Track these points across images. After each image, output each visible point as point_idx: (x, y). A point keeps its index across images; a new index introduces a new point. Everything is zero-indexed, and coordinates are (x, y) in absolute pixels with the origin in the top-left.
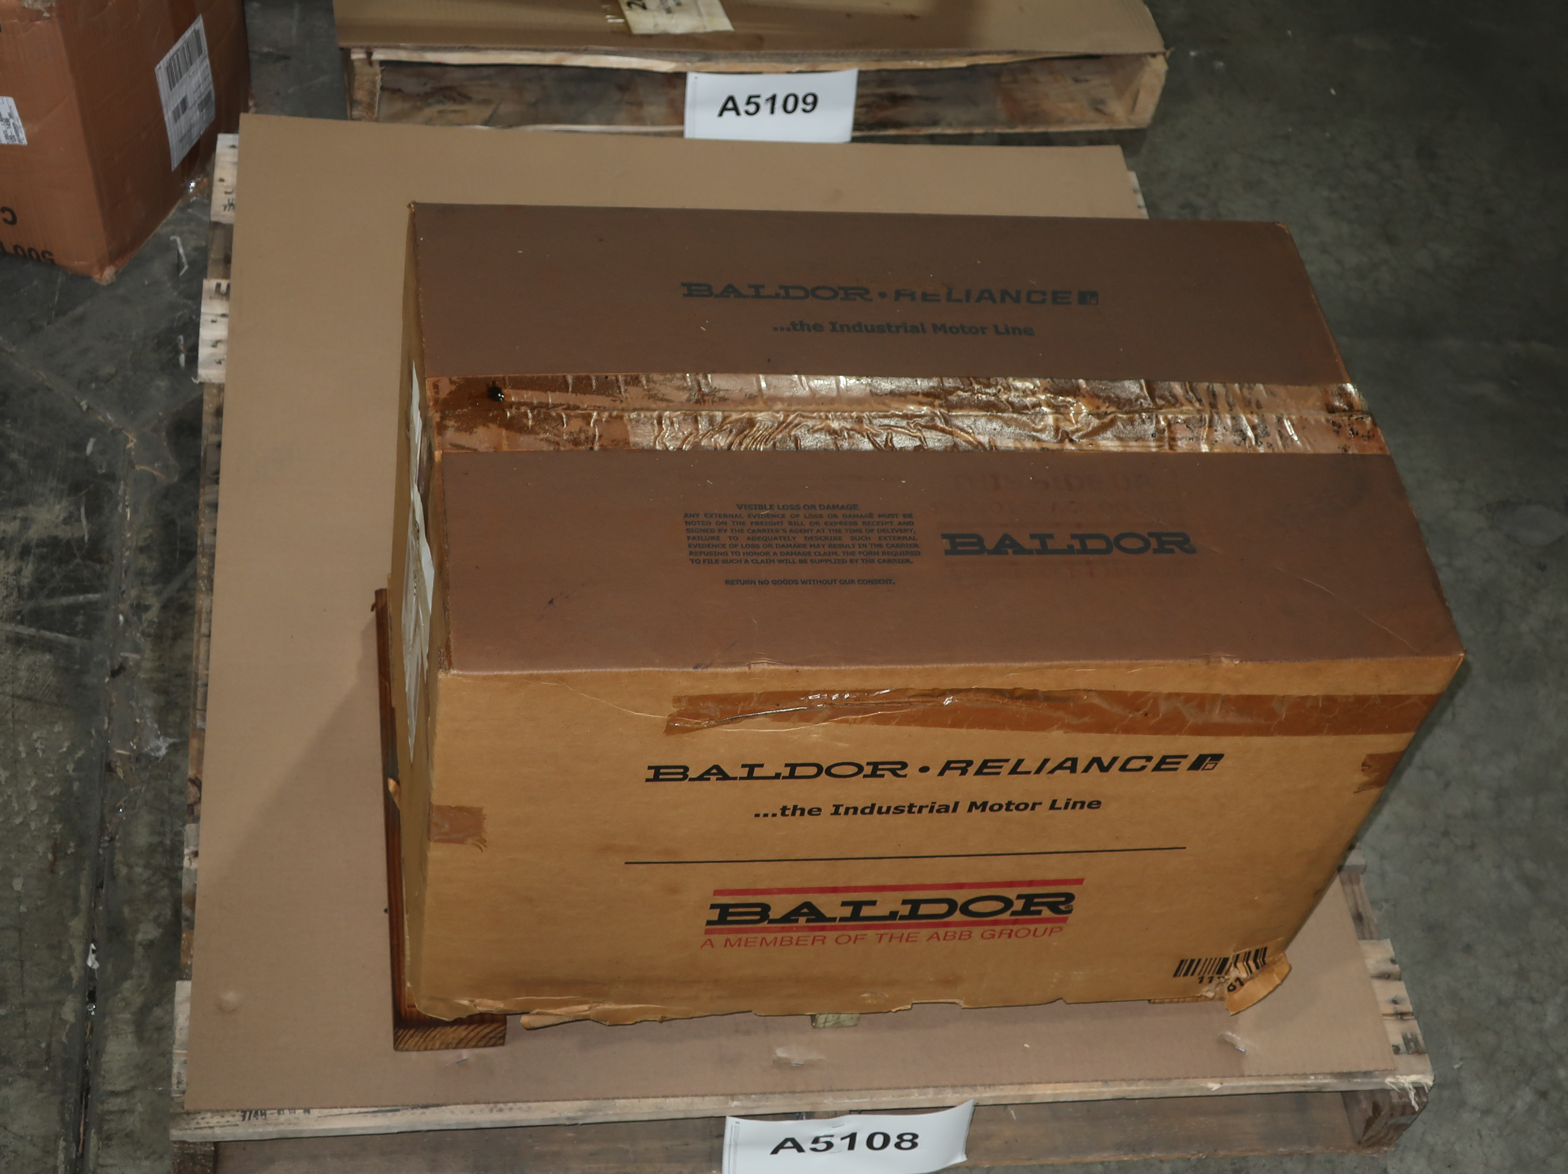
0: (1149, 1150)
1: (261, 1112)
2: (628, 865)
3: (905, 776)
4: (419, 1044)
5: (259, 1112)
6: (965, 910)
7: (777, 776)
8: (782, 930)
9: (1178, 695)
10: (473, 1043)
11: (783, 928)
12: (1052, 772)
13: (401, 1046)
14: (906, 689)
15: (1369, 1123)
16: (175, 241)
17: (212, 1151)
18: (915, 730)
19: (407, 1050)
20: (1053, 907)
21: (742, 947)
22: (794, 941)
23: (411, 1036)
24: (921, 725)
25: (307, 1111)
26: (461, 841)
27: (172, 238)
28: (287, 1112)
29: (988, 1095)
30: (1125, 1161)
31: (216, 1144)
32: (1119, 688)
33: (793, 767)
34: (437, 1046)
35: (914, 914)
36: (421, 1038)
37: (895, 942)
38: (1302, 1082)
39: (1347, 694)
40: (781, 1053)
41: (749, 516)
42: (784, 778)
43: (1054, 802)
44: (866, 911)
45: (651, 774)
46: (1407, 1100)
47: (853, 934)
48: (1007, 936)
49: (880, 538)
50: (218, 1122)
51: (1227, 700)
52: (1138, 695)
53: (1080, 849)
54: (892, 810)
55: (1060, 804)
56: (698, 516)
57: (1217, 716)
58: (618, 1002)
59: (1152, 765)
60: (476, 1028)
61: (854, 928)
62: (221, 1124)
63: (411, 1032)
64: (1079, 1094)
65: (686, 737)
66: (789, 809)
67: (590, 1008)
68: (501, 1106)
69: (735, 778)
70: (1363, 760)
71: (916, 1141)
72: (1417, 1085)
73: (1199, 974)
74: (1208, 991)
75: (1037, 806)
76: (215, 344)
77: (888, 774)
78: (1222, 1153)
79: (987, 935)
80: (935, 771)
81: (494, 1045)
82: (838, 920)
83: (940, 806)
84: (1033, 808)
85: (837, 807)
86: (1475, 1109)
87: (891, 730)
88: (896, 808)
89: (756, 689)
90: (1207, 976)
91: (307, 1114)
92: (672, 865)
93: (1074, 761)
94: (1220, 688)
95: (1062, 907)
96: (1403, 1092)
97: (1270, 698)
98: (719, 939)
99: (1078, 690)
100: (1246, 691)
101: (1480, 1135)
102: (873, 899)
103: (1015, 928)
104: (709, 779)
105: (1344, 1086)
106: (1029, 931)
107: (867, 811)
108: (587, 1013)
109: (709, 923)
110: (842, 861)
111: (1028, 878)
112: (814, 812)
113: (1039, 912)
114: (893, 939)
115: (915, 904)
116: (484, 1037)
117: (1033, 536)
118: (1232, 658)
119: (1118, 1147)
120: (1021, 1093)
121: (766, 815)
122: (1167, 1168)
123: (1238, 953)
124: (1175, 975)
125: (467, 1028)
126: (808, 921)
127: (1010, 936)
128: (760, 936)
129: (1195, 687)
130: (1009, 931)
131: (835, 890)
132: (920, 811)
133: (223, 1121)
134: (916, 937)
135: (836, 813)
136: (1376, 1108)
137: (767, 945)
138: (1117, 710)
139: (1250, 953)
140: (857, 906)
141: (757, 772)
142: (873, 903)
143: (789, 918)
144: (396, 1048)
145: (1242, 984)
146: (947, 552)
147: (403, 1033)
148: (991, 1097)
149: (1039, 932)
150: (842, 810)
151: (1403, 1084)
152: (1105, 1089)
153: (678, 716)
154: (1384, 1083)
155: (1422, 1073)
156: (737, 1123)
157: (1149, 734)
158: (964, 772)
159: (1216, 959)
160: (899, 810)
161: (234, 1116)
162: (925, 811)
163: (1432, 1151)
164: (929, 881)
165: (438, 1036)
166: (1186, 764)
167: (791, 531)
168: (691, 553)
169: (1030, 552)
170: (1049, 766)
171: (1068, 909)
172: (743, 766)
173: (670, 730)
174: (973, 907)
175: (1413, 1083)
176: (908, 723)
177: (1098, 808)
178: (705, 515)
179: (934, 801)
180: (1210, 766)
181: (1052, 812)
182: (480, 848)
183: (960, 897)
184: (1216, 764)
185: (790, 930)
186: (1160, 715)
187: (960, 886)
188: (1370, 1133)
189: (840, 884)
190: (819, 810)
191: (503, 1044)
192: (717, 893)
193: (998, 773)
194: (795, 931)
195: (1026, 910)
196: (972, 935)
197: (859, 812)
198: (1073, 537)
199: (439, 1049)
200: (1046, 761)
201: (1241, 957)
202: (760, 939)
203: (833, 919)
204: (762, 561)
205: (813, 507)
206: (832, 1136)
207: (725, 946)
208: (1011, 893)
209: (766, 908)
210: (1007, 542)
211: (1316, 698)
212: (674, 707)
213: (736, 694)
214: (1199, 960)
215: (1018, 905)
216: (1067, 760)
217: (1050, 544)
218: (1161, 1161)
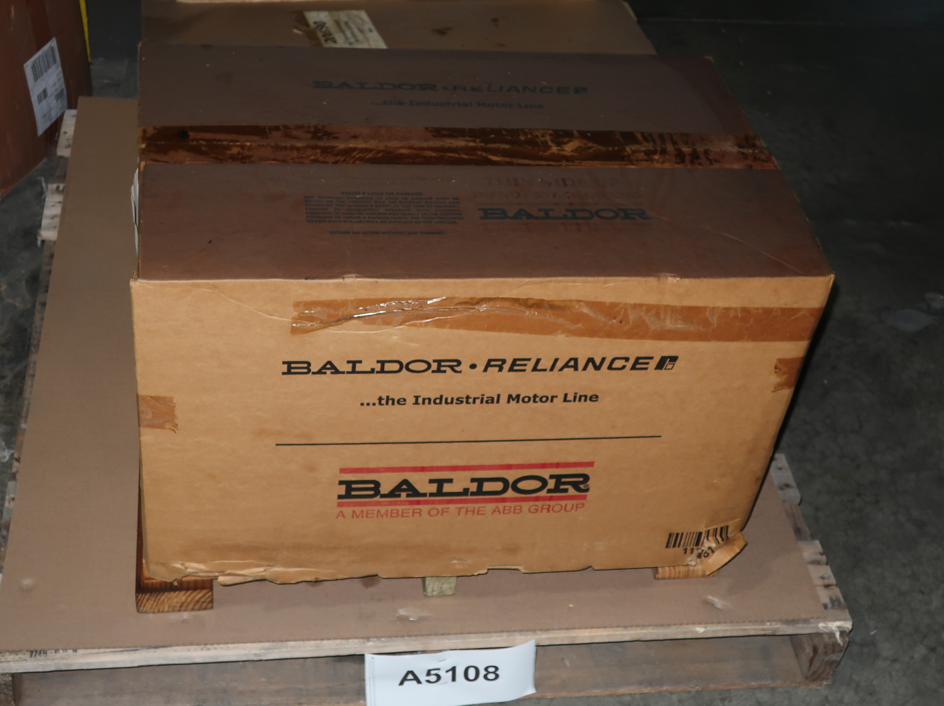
0: (662, 685)
1: (44, 651)
2: (278, 446)
3: (460, 372)
4: (153, 607)
5: (42, 652)
6: (516, 489)
7: (372, 371)
8: (391, 504)
9: (641, 305)
10: (191, 606)
11: (391, 501)
12: (561, 370)
13: (141, 608)
14: (453, 298)
15: (811, 661)
16: (41, 180)
17: (10, 680)
18: (463, 332)
19: (146, 612)
20: (576, 486)
21: (365, 518)
22: (400, 513)
23: (148, 600)
24: (466, 329)
25: (75, 651)
26: (162, 427)
27: (39, 178)
28: (61, 651)
29: (546, 638)
30: (646, 693)
31: (13, 675)
32: (599, 300)
33: (382, 363)
34: (166, 609)
35: (480, 491)
36: (154, 601)
37: (470, 514)
38: (761, 627)
39: (757, 306)
40: (402, 612)
41: (348, 198)
42: (378, 372)
43: (566, 395)
44: (447, 488)
45: (285, 368)
46: (834, 640)
47: (440, 507)
48: (546, 510)
49: (436, 210)
50: (13, 658)
51: (673, 310)
52: (614, 305)
53: (588, 437)
54: (455, 401)
55: (570, 397)
56: (314, 197)
57: (669, 324)
58: (284, 566)
59: (629, 364)
60: (192, 593)
61: (440, 502)
62: (15, 660)
63: (147, 596)
64: (608, 636)
65: (307, 337)
66: (384, 399)
67: (265, 571)
68: (209, 646)
69: (343, 373)
70: (774, 364)
71: (498, 672)
72: (842, 630)
73: (684, 546)
74: (691, 561)
75: (555, 399)
76: (53, 217)
77: (448, 369)
78: (712, 686)
79: (532, 509)
80: (481, 367)
81: (205, 609)
82: (428, 495)
83: (487, 398)
84: (552, 401)
85: (417, 398)
86: (886, 659)
87: (445, 332)
88: (457, 399)
89: (350, 296)
90: (689, 548)
91: (75, 653)
92: (309, 446)
93: (576, 360)
94: (669, 300)
95: (582, 486)
96: (832, 635)
97: (704, 309)
98: (347, 511)
99: (571, 301)
100: (687, 303)
101: (890, 675)
102: (450, 477)
103: (552, 503)
104: (325, 373)
105: (790, 630)
106: (561, 506)
107: (438, 401)
108: (264, 573)
109: (340, 497)
110: (426, 444)
111: (555, 461)
112: (401, 402)
113: (566, 490)
114: (468, 512)
115: (480, 481)
116: (198, 601)
117: (540, 210)
118: (674, 277)
119: (640, 683)
120: (567, 635)
121: (368, 404)
122: (675, 698)
123: (709, 529)
124: (667, 546)
125: (185, 594)
126: (408, 496)
127: (549, 511)
128: (376, 508)
129: (651, 299)
130: (547, 507)
131: (423, 469)
132: (474, 402)
133: (17, 657)
134: (484, 511)
135: (416, 403)
136: (815, 650)
137: (382, 516)
138: (602, 318)
139: (717, 529)
140: (440, 483)
141: (359, 367)
142: (450, 481)
143: (394, 493)
144: (138, 611)
145: (713, 552)
146: (482, 218)
147: (141, 597)
148: (547, 638)
149: (569, 507)
150: (420, 400)
151: (831, 627)
152: (625, 632)
153: (298, 319)
154: (818, 628)
155: (845, 620)
156: (373, 658)
157: (625, 338)
158: (501, 369)
159: (693, 533)
160: (460, 401)
161: (24, 654)
162: (478, 401)
163: (858, 685)
164: (487, 463)
165: (166, 600)
166: (653, 364)
167: (376, 206)
168: (307, 217)
169: (538, 218)
170: (559, 365)
171: (586, 488)
172: (348, 362)
173: (294, 331)
174: (521, 485)
175: (838, 627)
176: (458, 328)
177: (596, 401)
178: (319, 197)
179: (483, 393)
180: (670, 366)
181: (565, 404)
182: (175, 431)
183: (511, 476)
184: (674, 364)
185: (396, 503)
186: (631, 322)
187: (509, 467)
188: (813, 669)
189: (426, 464)
190: (405, 400)
191: (212, 608)
192: (343, 471)
193: (524, 370)
194: (399, 505)
195: (557, 489)
196: (522, 509)
197: (432, 402)
198: (567, 210)
199: (168, 612)
200: (556, 360)
201: (711, 532)
202: (376, 511)
203: (424, 495)
204: (355, 222)
205: (392, 194)
206: (439, 669)
207: (353, 517)
208: (545, 473)
209: (377, 484)
210: (523, 213)
211: (735, 309)
212: (295, 311)
213: (336, 300)
214: (682, 534)
215: (551, 484)
216: (571, 360)
217: (551, 214)
218: (671, 693)
